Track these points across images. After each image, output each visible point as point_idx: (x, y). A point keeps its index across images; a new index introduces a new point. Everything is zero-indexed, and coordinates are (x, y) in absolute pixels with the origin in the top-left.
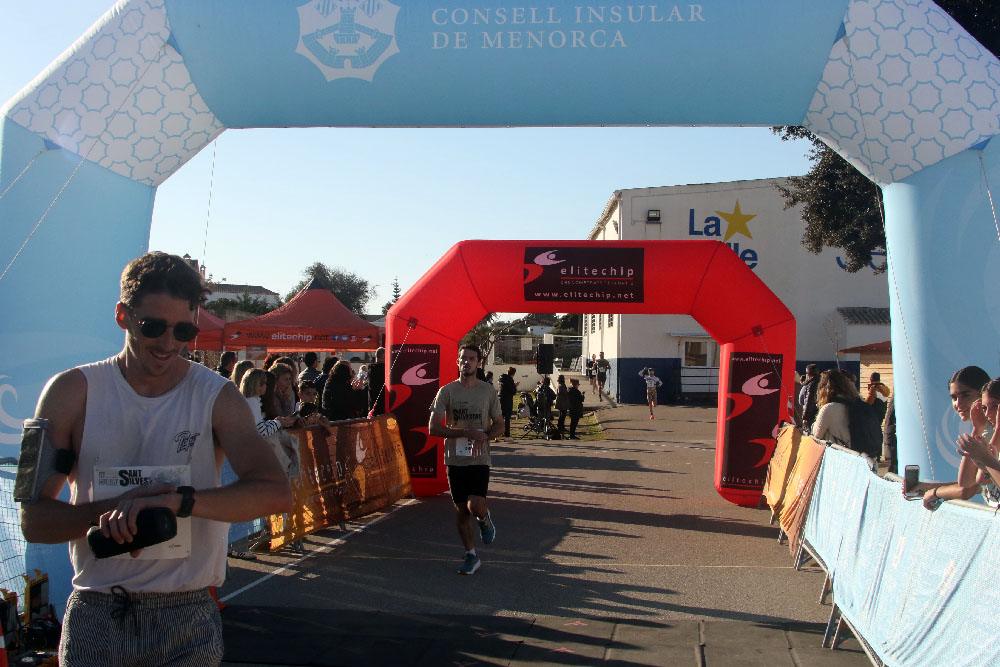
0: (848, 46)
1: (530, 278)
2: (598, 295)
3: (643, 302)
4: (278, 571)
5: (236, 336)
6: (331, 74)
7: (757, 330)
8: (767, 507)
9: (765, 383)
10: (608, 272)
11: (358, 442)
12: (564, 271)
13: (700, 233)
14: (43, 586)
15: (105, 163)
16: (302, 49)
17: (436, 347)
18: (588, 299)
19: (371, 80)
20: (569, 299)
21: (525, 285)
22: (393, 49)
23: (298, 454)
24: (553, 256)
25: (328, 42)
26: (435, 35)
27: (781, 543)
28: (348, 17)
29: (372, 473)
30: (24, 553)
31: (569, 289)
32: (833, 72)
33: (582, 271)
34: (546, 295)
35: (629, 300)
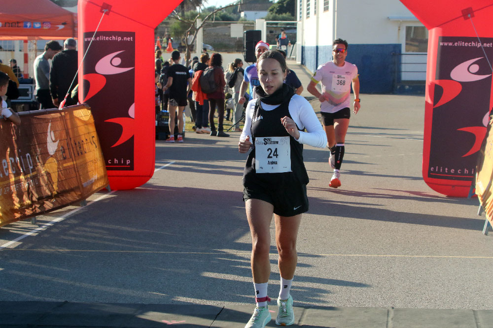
7: (467, 13)
9: (475, 68)
11: (49, 134)
17: (132, 34)
27: (486, 234)
29: (65, 165)
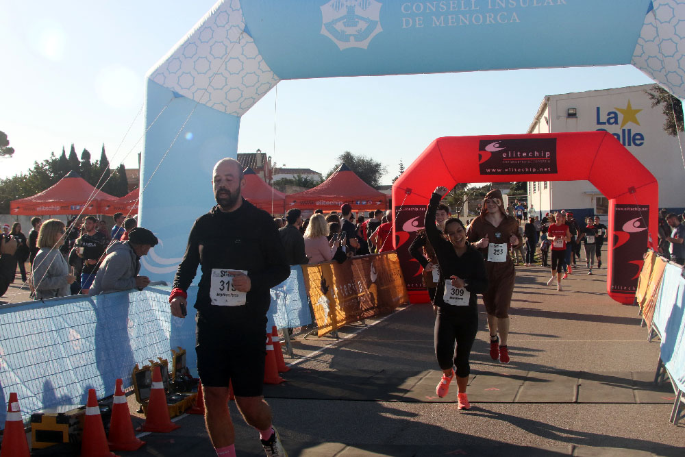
0: (655, 16)
1: (482, 161)
2: (526, 170)
3: (557, 172)
5: (293, 204)
6: (342, 46)
7: (632, 190)
8: (637, 304)
9: (638, 224)
10: (533, 154)
11: (372, 269)
12: (504, 155)
13: (604, 123)
14: (183, 357)
15: (209, 105)
16: (324, 32)
17: (424, 206)
18: (521, 173)
19: (366, 48)
20: (508, 173)
21: (480, 165)
22: (379, 29)
24: (498, 145)
25: (339, 26)
26: (404, 19)
27: (643, 327)
28: (351, 10)
29: (381, 288)
30: (169, 337)
31: (508, 166)
32: (647, 32)
33: (516, 155)
34: (494, 171)
35: (547, 172)
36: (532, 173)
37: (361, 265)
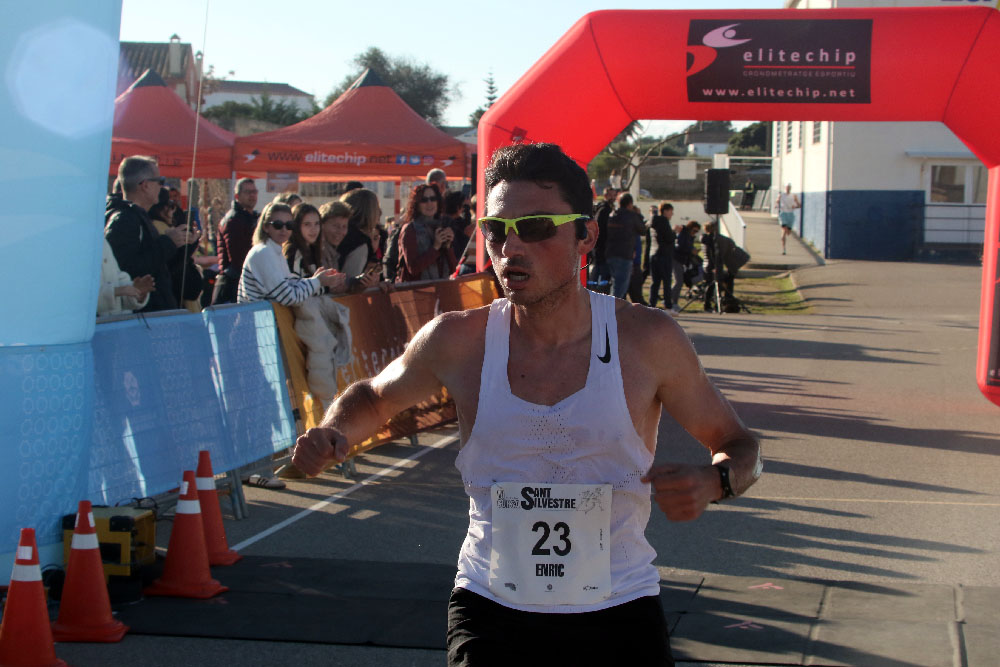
1: (697, 68)
2: (799, 92)
3: (869, 102)
4: (318, 506)
5: (251, 157)
10: (816, 57)
12: (747, 57)
18: (785, 99)
20: (755, 99)
21: (690, 79)
23: (348, 330)
24: (732, 33)
31: (754, 83)
33: (776, 56)
34: (721, 93)
35: (848, 100)
36: (810, 100)
37: (412, 306)
